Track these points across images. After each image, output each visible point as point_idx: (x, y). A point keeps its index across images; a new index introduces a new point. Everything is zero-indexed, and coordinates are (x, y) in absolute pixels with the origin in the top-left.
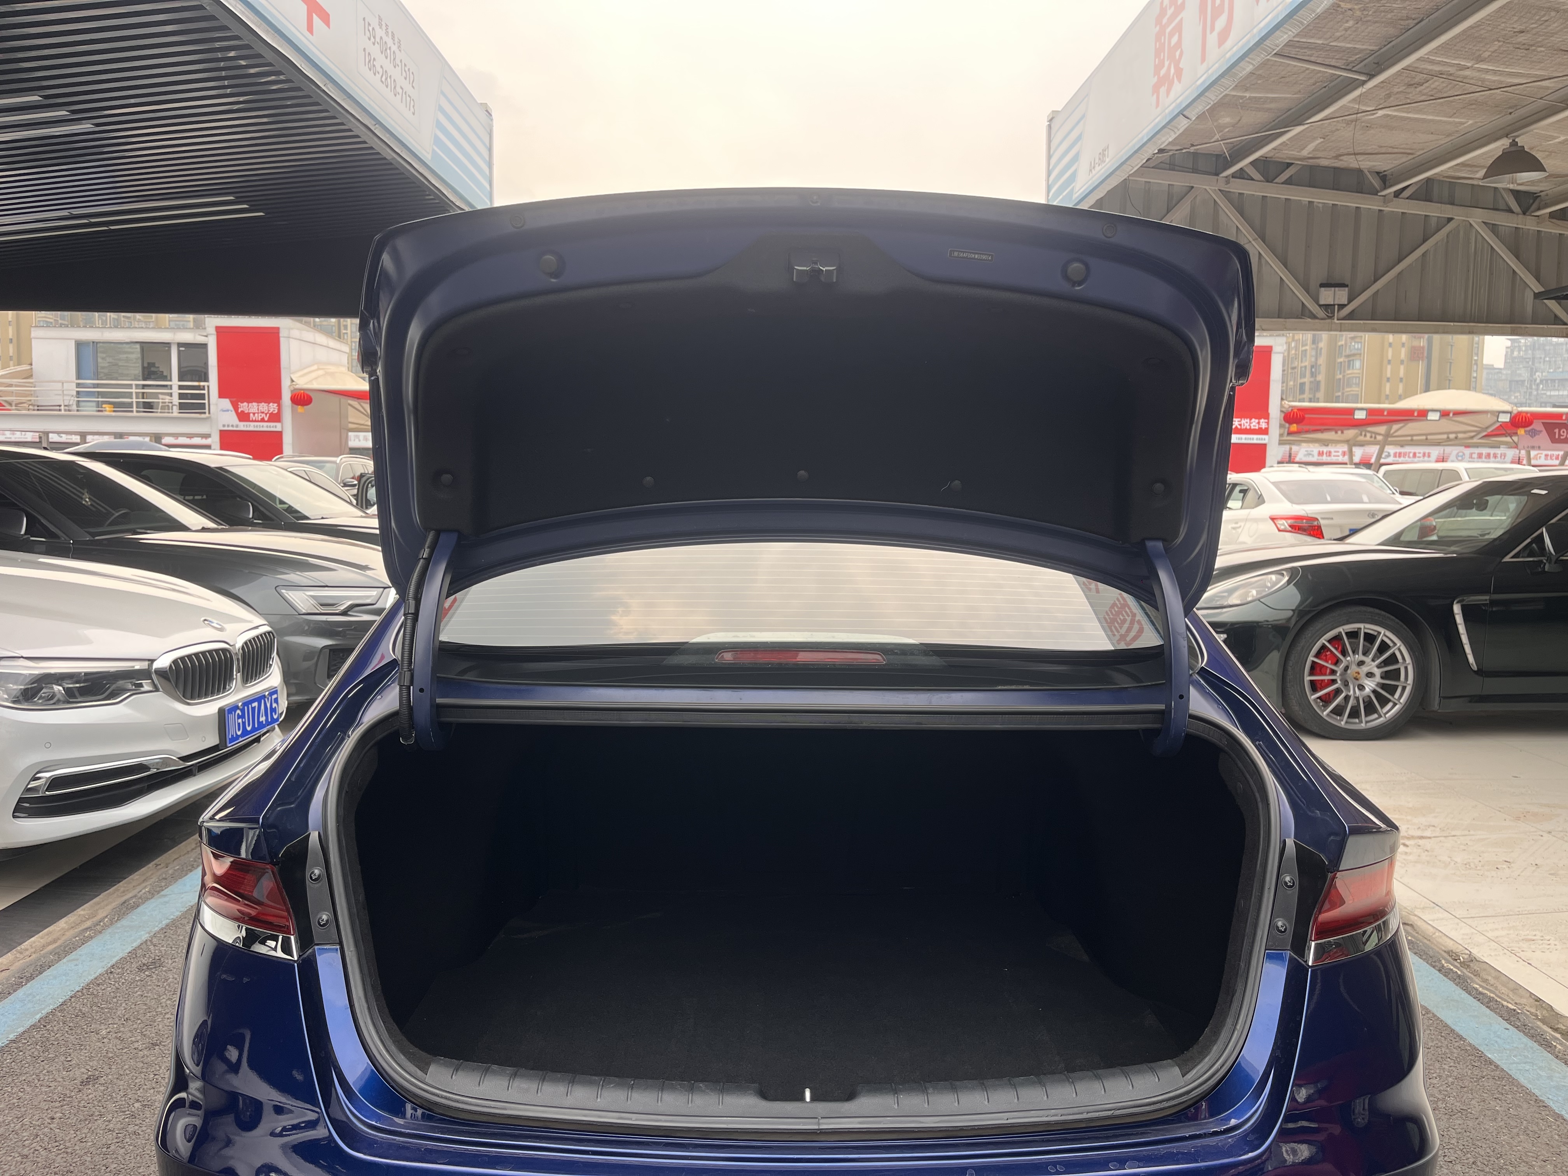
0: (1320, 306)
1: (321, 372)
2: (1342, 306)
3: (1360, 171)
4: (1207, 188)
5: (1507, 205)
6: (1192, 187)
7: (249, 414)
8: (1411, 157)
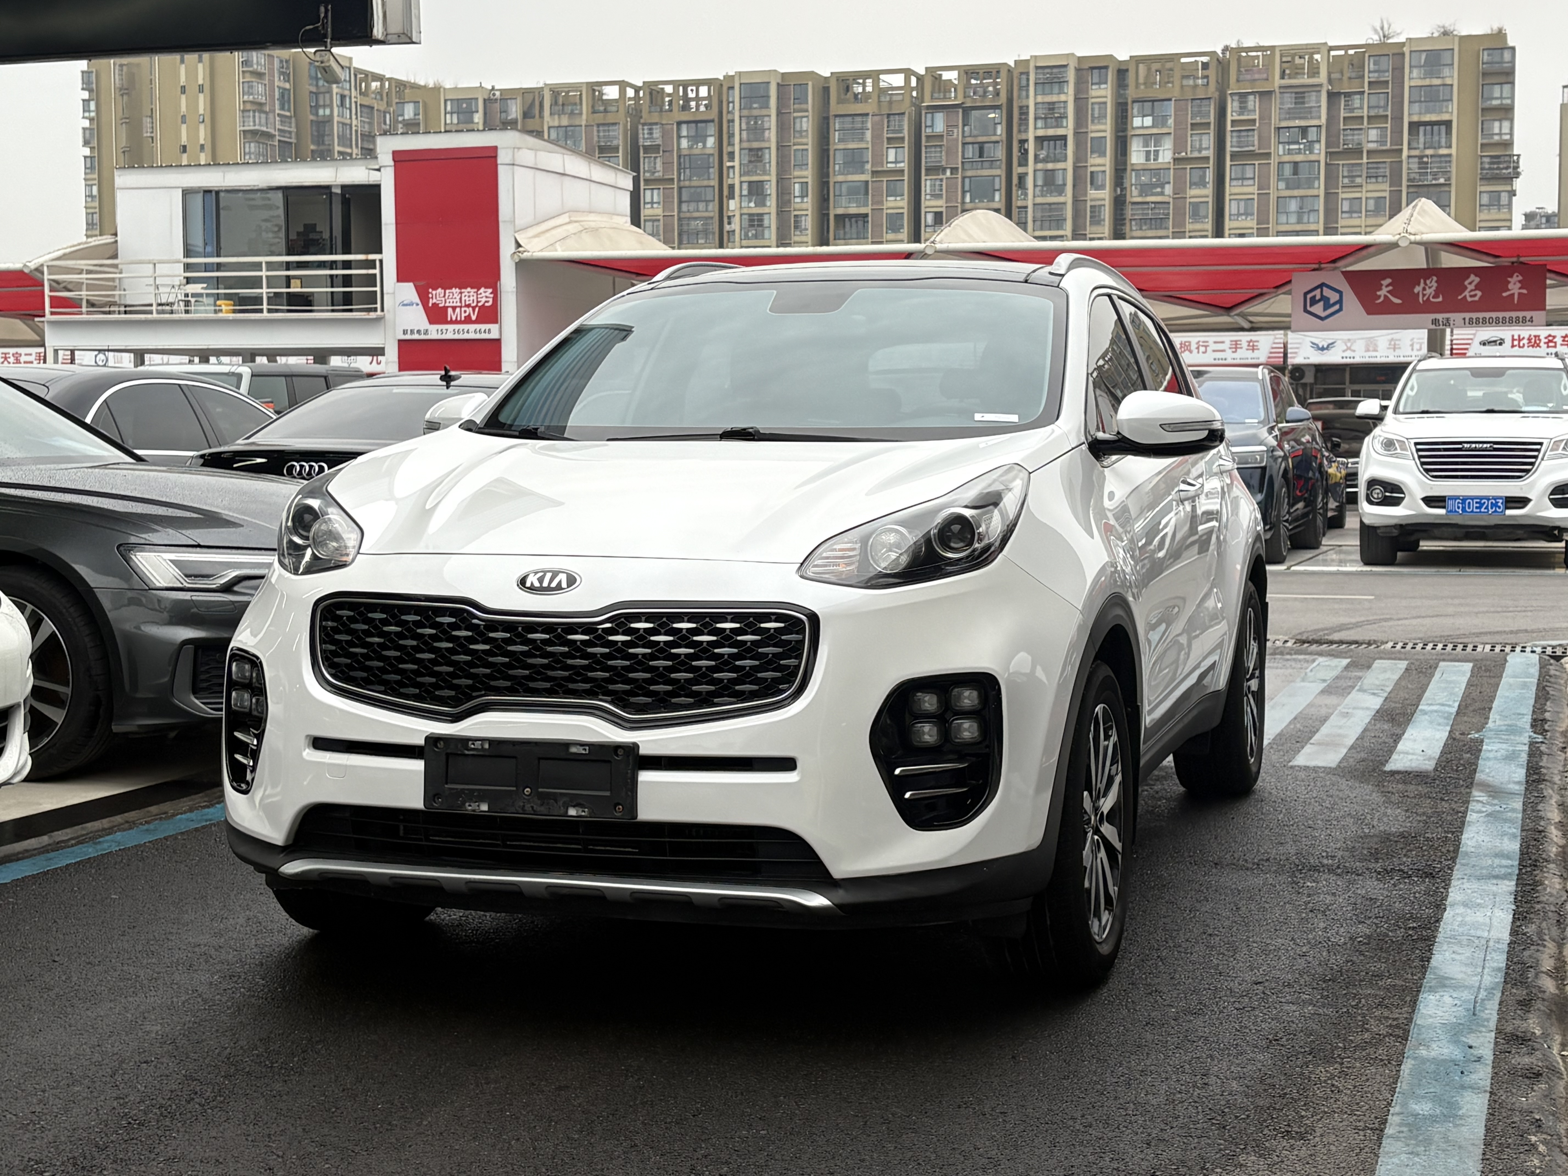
1: (572, 228)
7: (446, 308)
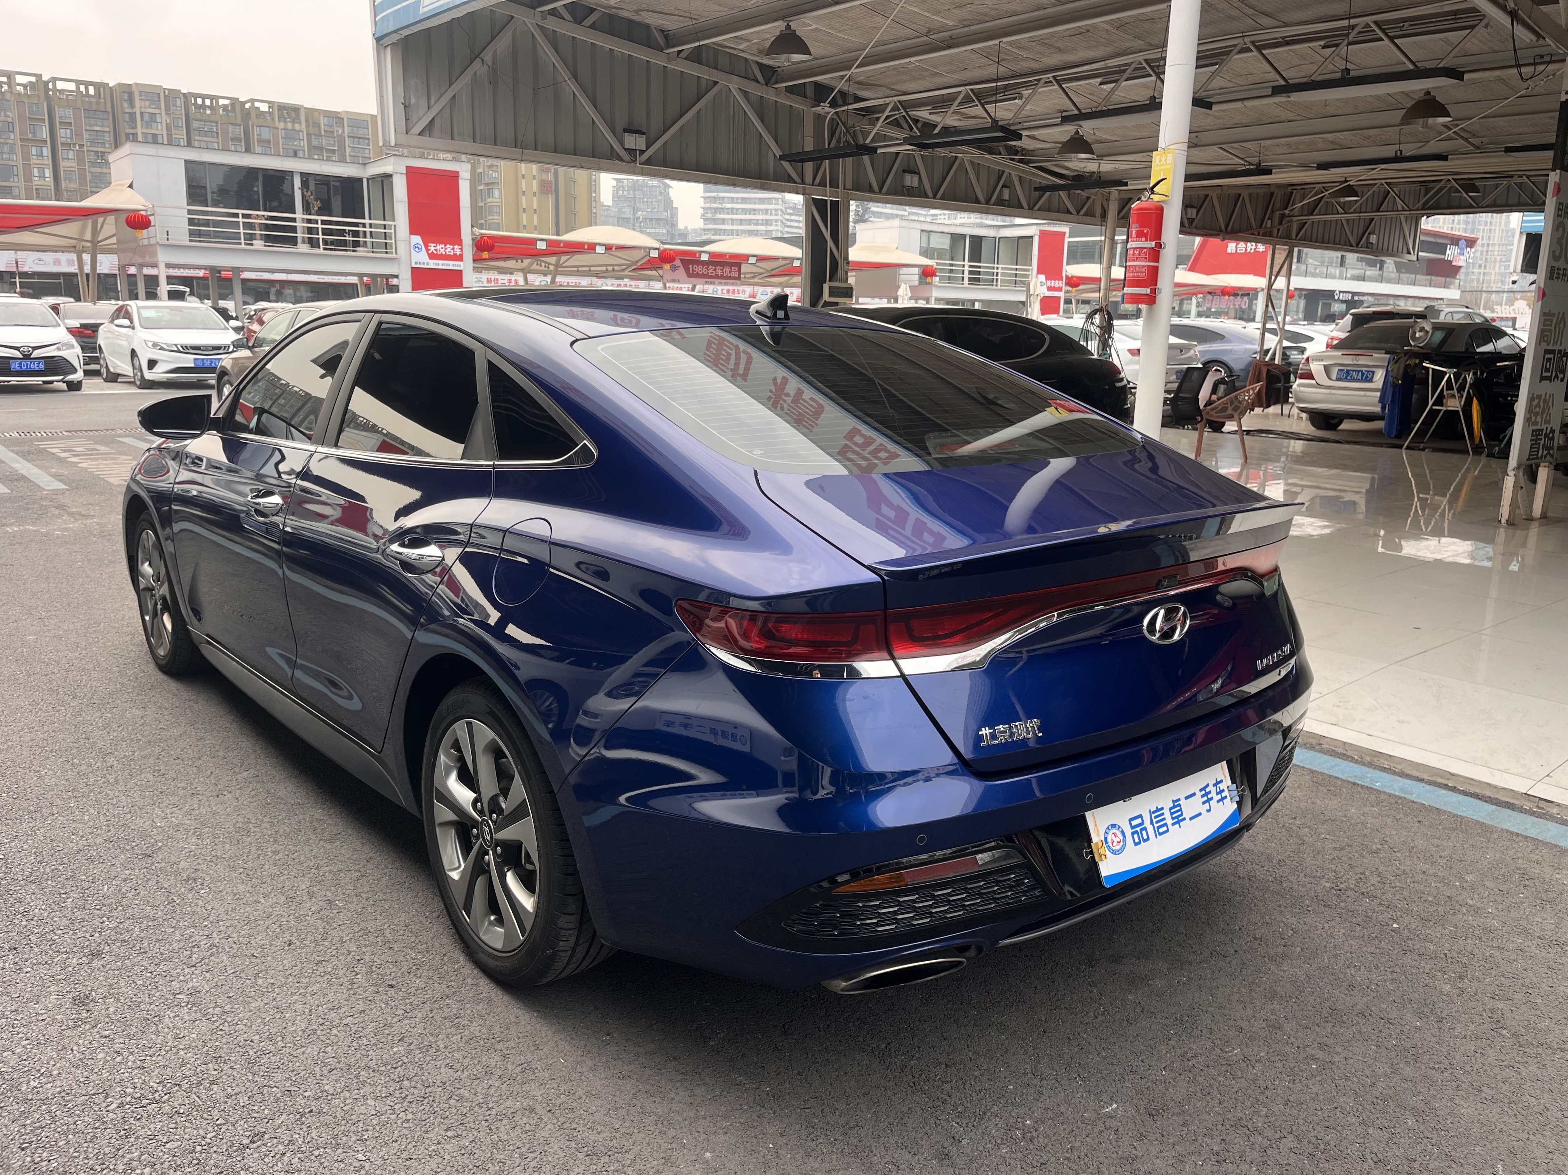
0: (625, 149)
2: (642, 152)
3: (648, 26)
4: (526, 20)
5: (755, 76)
6: (513, 17)
8: (694, 22)
